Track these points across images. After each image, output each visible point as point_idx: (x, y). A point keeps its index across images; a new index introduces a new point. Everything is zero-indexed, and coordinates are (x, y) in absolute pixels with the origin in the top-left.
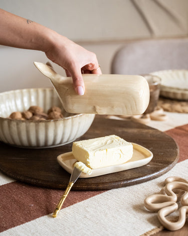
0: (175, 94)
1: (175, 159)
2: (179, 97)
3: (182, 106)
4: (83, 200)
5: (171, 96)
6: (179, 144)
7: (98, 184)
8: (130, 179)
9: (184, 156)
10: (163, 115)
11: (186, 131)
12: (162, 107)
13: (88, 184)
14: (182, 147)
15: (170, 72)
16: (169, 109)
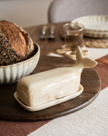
0: (93, 34)
1: (99, 89)
2: (96, 36)
3: (98, 42)
4: (34, 130)
5: (90, 36)
6: (99, 74)
7: (45, 116)
8: (68, 110)
9: (104, 84)
10: (86, 51)
11: (103, 62)
12: (85, 44)
13: (37, 116)
14: (102, 76)
15: (88, 17)
16: (90, 45)
